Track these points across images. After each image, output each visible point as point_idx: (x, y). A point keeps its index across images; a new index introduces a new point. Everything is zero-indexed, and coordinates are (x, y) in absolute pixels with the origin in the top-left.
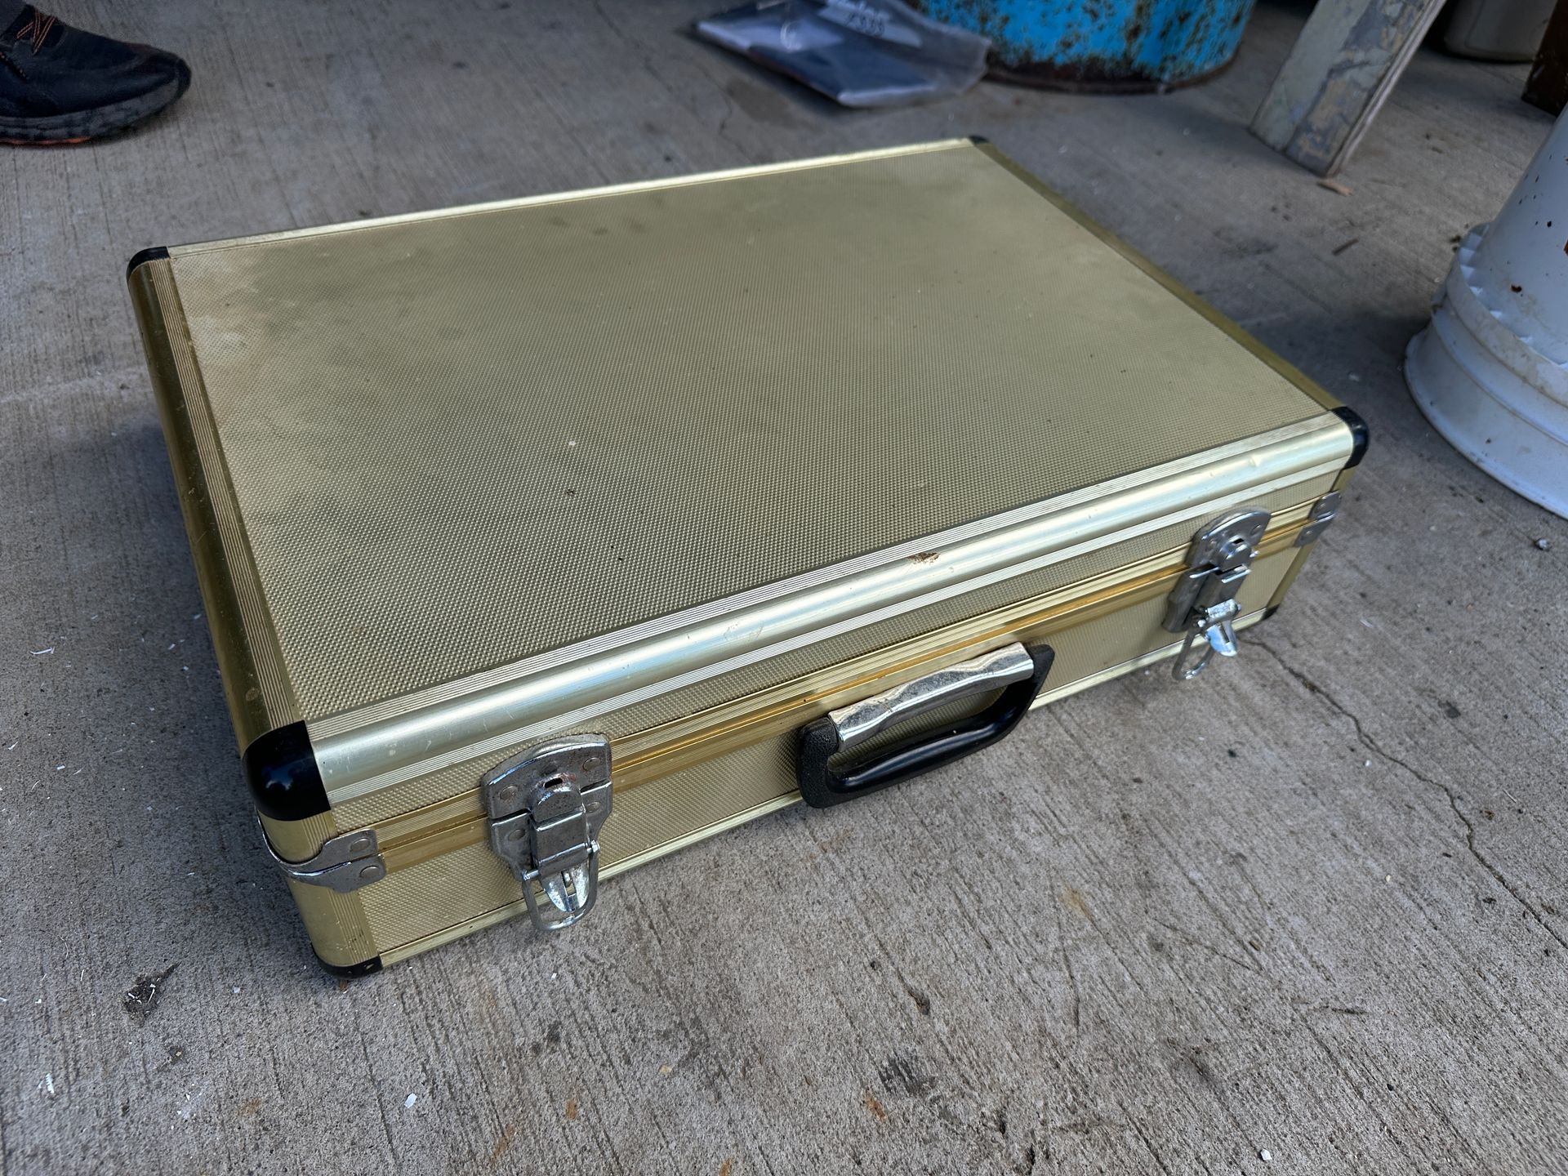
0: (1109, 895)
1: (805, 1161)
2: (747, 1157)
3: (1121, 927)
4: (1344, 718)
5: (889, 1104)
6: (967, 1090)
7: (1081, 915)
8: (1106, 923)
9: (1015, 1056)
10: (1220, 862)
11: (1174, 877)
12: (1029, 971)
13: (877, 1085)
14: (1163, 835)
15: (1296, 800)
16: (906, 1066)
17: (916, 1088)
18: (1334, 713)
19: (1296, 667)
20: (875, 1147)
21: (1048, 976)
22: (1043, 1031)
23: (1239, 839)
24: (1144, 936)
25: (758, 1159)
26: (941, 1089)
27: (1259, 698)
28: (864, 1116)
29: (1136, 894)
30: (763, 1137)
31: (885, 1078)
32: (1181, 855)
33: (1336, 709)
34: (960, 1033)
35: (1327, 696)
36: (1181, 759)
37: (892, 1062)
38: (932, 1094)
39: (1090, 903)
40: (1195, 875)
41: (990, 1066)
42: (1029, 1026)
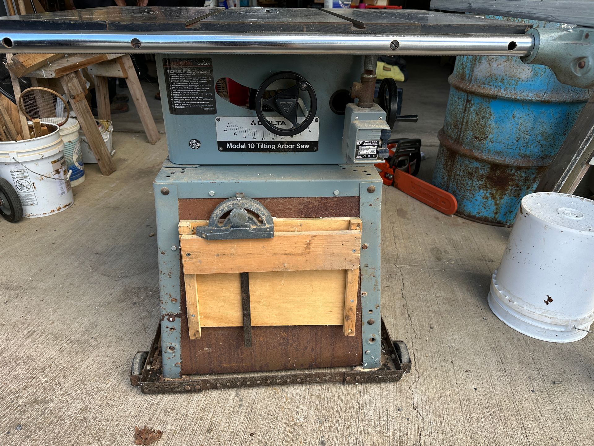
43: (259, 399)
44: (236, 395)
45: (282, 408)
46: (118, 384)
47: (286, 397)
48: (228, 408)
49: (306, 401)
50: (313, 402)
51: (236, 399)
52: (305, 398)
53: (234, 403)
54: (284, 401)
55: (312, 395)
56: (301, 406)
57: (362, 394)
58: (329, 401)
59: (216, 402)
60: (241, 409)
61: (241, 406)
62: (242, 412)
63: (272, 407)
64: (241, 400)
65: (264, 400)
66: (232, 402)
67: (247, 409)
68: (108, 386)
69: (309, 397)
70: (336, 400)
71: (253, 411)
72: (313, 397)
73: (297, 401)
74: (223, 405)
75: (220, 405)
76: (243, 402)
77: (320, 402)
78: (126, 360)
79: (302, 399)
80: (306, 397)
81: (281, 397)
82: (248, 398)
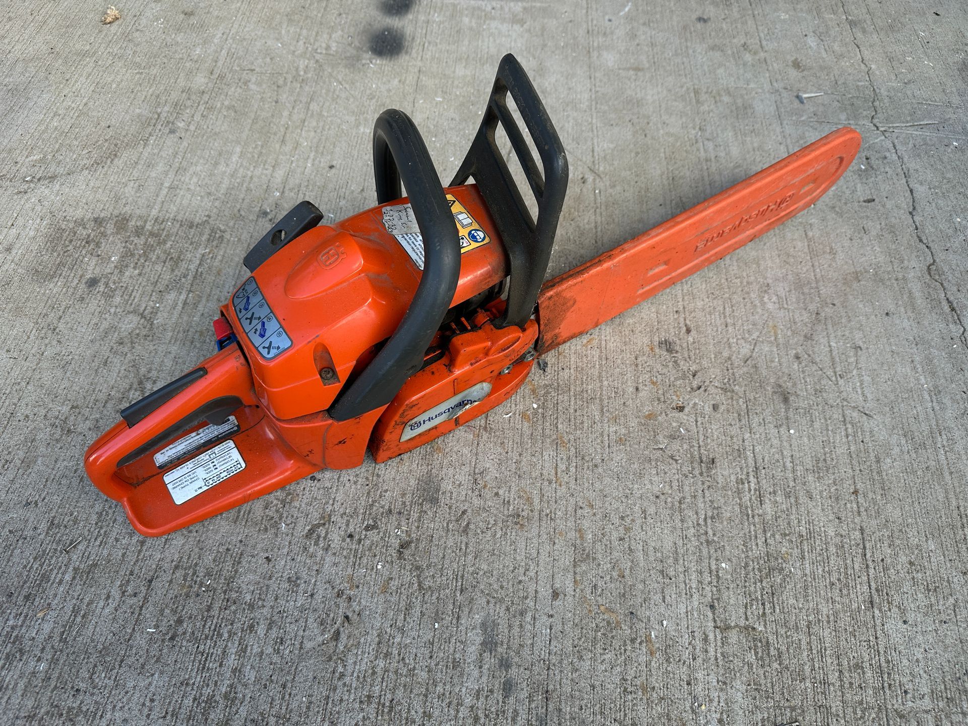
0: (789, 333)
1: (619, 350)
2: (600, 340)
3: (787, 345)
4: (959, 326)
5: (657, 350)
6: (688, 360)
7: (772, 333)
8: (781, 341)
9: (713, 360)
10: (848, 345)
11: (824, 341)
12: (737, 339)
13: (656, 343)
14: (830, 327)
15: (905, 342)
16: (670, 343)
17: (670, 350)
18: (955, 322)
19: (951, 299)
20: (645, 358)
21: (744, 345)
22: (729, 358)
23: (865, 342)
24: (794, 352)
25: (603, 343)
26: (678, 355)
27: (920, 301)
28: (647, 349)
29: (802, 338)
30: (608, 338)
31: (660, 343)
32: (832, 336)
33: (958, 322)
34: (697, 344)
35: (958, 316)
36: (861, 306)
37: (666, 341)
38: (674, 355)
39: (779, 332)
40: (833, 344)
41: (701, 358)
42: (726, 354)
43: (562, 654)
44: (484, 644)
45: (644, 690)
46: (79, 619)
47: (648, 640)
48: (468, 701)
49: (712, 652)
50: (734, 655)
51: (489, 661)
52: (706, 639)
53: (484, 679)
54: (643, 659)
55: (728, 628)
56: (700, 675)
57: (877, 612)
58: (784, 648)
59: (424, 675)
60: (512, 700)
61: (508, 688)
62: (516, 712)
63: (611, 687)
64: (505, 664)
65: (581, 658)
66: (476, 673)
67: (530, 698)
68: (47, 627)
69: (719, 637)
70: (804, 643)
71: (551, 707)
72: (733, 636)
73: (686, 655)
74: (448, 687)
75: (439, 689)
76: (513, 671)
77: (756, 653)
78: (94, 517)
79: (699, 644)
80: (711, 636)
81: (633, 641)
82: (526, 651)
